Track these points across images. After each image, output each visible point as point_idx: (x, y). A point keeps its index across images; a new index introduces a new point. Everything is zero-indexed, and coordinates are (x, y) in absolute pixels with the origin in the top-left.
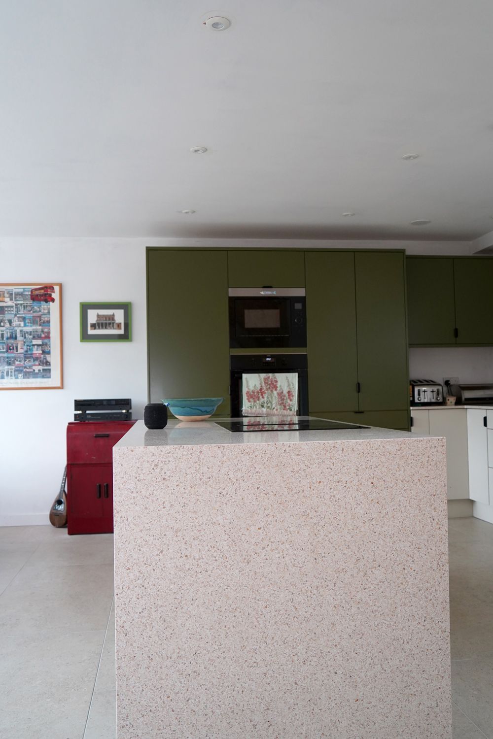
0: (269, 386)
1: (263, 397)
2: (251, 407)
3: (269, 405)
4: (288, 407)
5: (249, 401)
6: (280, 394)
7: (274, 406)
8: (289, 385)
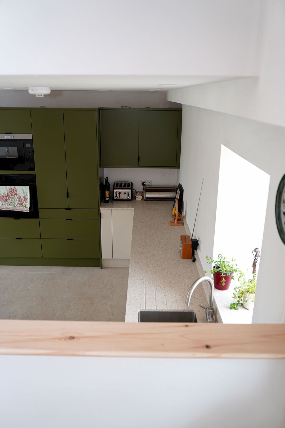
0: (12, 193)
1: (9, 200)
2: (3, 205)
3: (13, 204)
4: (24, 206)
5: (2, 202)
6: (19, 198)
7: (16, 205)
8: (24, 193)
